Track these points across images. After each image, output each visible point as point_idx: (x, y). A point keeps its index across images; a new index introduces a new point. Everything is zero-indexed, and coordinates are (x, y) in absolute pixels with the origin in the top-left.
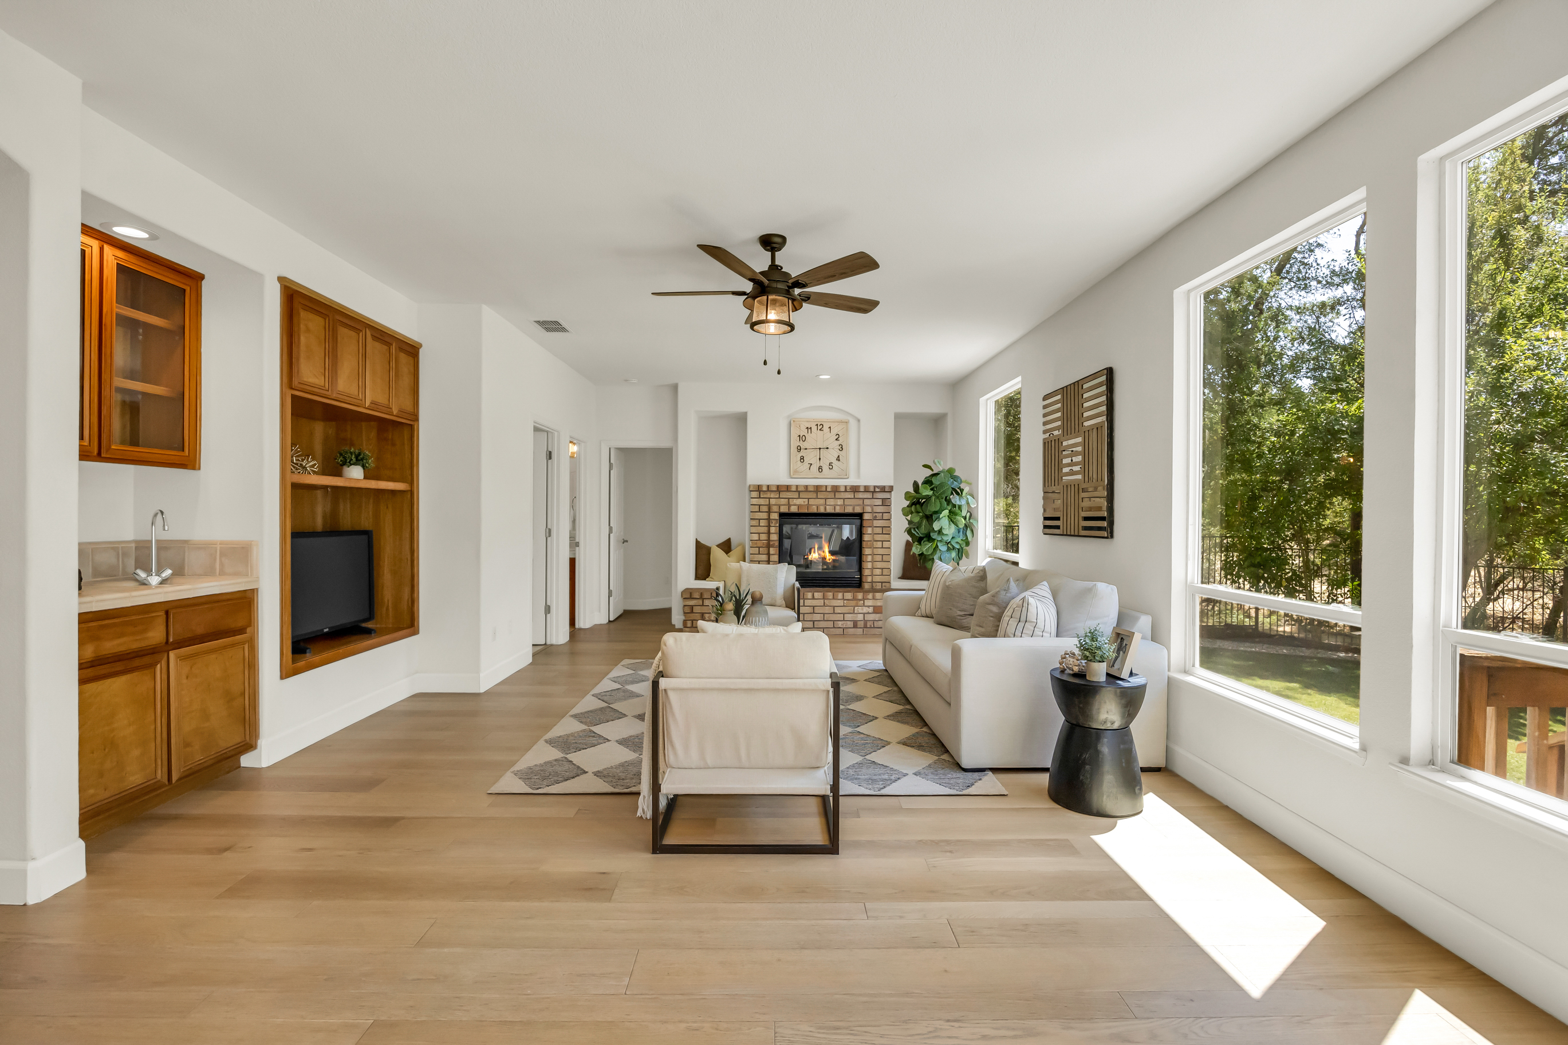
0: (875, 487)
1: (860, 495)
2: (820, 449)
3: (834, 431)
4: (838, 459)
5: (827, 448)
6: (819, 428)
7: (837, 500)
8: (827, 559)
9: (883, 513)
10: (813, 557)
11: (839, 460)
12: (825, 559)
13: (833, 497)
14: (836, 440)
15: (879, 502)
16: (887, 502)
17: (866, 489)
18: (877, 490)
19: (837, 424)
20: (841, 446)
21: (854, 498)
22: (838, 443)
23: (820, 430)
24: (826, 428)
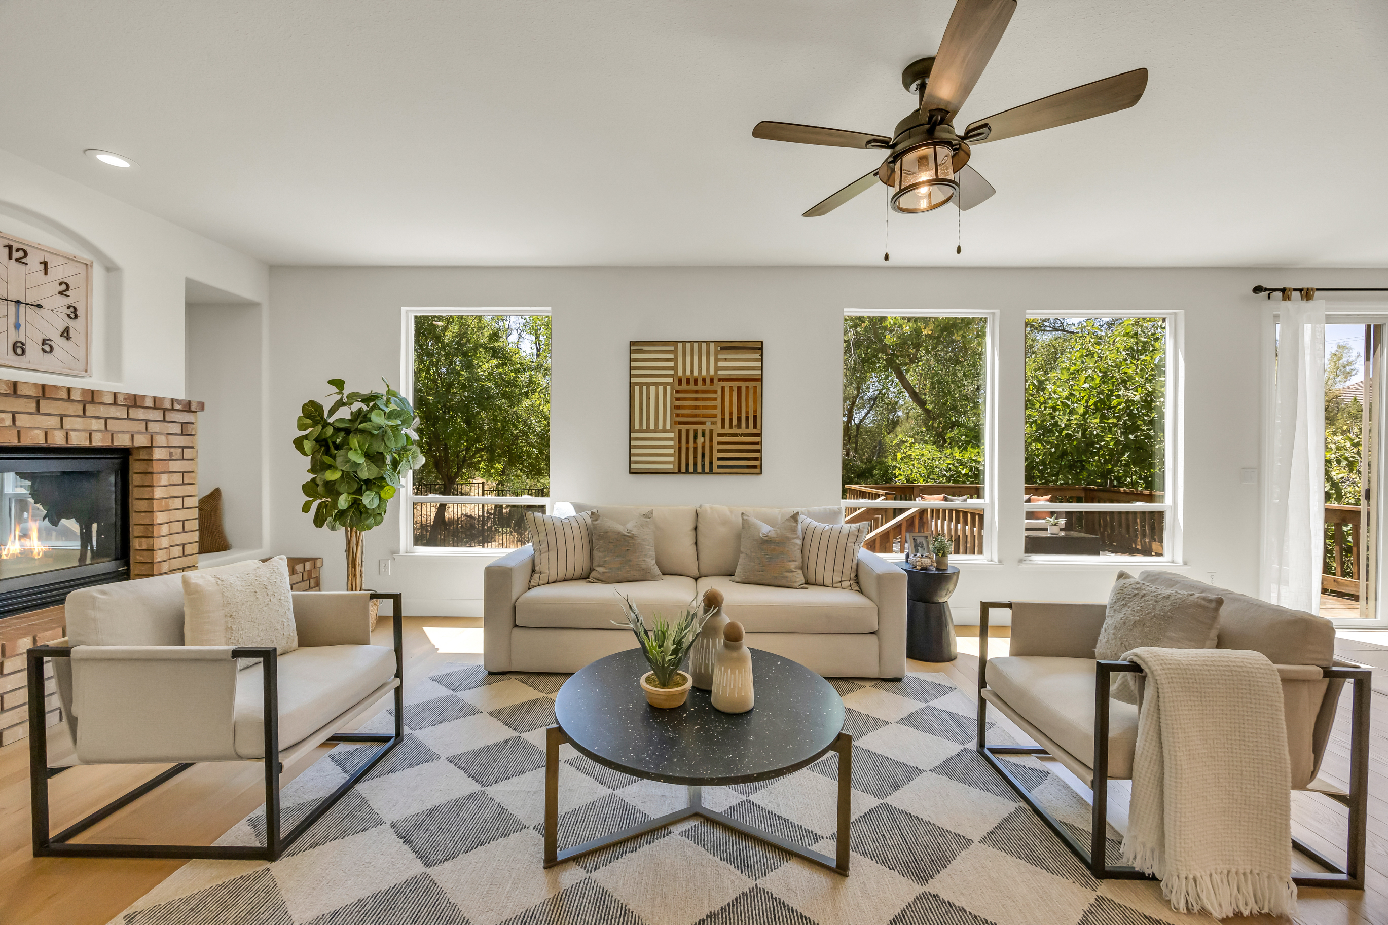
0: (173, 401)
1: (141, 414)
2: (18, 302)
3: (58, 272)
4: (66, 334)
5: (39, 306)
6: (16, 255)
7: (89, 420)
8: (35, 553)
9: (183, 448)
10: (11, 552)
11: (68, 338)
12: (32, 553)
13: (81, 413)
14: (61, 293)
15: (176, 429)
16: (190, 429)
17: (157, 404)
18: (177, 406)
19: (62, 261)
20: (72, 309)
21: (128, 418)
22: (65, 301)
23: (17, 260)
24: (34, 260)
